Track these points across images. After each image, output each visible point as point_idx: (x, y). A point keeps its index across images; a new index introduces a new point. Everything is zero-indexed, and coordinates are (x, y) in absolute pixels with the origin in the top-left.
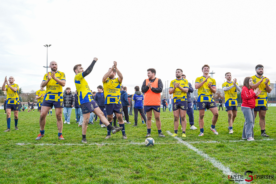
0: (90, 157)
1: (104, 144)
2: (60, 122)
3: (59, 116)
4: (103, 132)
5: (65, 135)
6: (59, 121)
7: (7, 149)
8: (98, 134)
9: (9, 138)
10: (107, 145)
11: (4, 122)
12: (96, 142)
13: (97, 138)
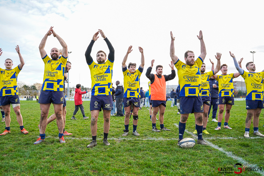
0: (112, 157)
1: (121, 139)
2: (60, 121)
3: (58, 114)
4: (117, 124)
5: (83, 126)
6: (59, 119)
7: (27, 144)
8: (113, 127)
9: (33, 129)
10: (124, 140)
11: (33, 112)
12: (113, 136)
13: (113, 131)
